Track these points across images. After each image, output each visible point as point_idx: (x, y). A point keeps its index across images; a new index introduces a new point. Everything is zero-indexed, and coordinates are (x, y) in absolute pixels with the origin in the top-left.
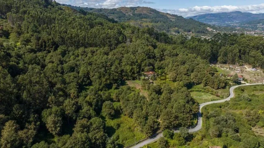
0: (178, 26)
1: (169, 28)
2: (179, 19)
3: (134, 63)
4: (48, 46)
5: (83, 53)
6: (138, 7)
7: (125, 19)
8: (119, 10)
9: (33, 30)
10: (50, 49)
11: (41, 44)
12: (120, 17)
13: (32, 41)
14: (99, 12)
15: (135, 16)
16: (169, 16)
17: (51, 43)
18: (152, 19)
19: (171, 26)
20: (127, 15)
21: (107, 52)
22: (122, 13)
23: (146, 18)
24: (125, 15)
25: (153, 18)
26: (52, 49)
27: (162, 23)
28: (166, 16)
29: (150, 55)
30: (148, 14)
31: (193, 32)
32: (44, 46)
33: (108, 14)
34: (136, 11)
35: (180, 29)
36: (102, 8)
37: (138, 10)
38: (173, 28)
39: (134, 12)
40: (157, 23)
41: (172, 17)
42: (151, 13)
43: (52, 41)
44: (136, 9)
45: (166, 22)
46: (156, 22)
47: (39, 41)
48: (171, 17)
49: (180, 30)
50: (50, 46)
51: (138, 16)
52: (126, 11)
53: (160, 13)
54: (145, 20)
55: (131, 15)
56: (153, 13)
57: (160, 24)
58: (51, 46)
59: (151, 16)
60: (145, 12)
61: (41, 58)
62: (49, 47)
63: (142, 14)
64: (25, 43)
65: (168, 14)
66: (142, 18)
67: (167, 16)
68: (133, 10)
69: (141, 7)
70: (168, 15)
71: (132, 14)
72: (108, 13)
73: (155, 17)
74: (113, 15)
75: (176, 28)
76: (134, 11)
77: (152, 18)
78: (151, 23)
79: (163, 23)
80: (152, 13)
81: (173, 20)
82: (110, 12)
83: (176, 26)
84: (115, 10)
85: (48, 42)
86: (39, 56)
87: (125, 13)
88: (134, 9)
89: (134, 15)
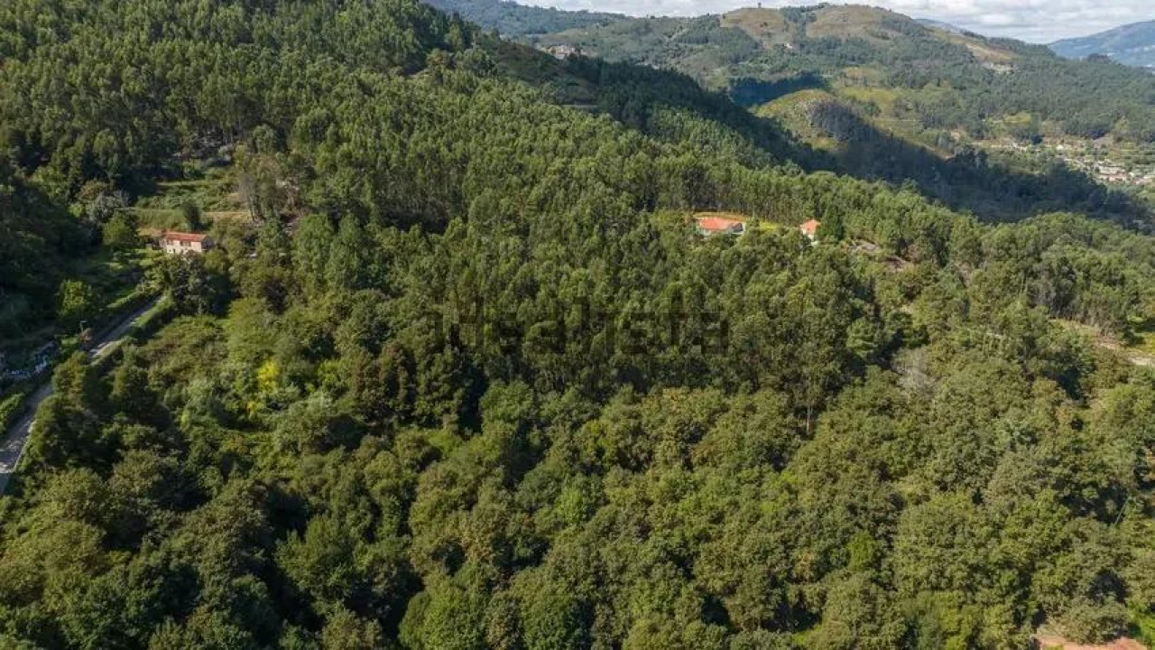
0: (1034, 103)
1: (982, 116)
2: (1035, 60)
3: (988, 574)
4: (430, 389)
5: (629, 441)
6: (821, 6)
7: (761, 70)
8: (730, 26)
9: (348, 268)
10: (438, 409)
11: (387, 381)
12: (736, 61)
13: (341, 347)
14: (639, 34)
15: (808, 53)
16: (978, 50)
17: (444, 372)
18: (892, 64)
19: (993, 109)
20: (767, 45)
21: (778, 442)
22: (747, 38)
23: (860, 60)
24: (756, 46)
25: (896, 58)
26: (447, 411)
27: (947, 86)
28: (965, 52)
29: (1079, 487)
30: (872, 40)
31: (1119, 140)
32: (402, 393)
33: (682, 45)
34: (809, 26)
35: (1044, 119)
36: (653, 17)
37: (819, 22)
38: (1008, 118)
39: (803, 30)
40: (922, 86)
41: (995, 53)
42: (885, 37)
43: (450, 360)
44: (813, 19)
45: (966, 85)
46: (914, 82)
47: (376, 351)
48: (987, 52)
49: (1045, 125)
50: (437, 389)
51: (821, 53)
52: (765, 29)
53: (935, 37)
54: (857, 72)
55: (788, 45)
56: (896, 34)
57: (937, 93)
58: (446, 388)
59: (887, 50)
60: (856, 31)
61: (383, 492)
62: (435, 394)
63: (843, 41)
64: (303, 365)
65: (972, 35)
66: (844, 66)
67: (969, 46)
68: (796, 21)
69: (835, 7)
70: (976, 43)
71: (794, 42)
72: (680, 41)
73: (908, 54)
74: (701, 46)
75: (1025, 117)
76: (804, 24)
77: (889, 60)
78: (888, 88)
79: (950, 89)
80: (890, 33)
81: (1001, 69)
82: (688, 32)
83: (1020, 107)
84: (714, 25)
85: (430, 364)
86: (376, 477)
87: (757, 38)
88: (804, 14)
89: (802, 46)
